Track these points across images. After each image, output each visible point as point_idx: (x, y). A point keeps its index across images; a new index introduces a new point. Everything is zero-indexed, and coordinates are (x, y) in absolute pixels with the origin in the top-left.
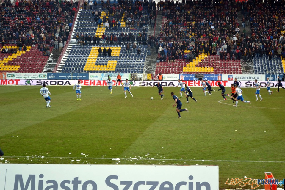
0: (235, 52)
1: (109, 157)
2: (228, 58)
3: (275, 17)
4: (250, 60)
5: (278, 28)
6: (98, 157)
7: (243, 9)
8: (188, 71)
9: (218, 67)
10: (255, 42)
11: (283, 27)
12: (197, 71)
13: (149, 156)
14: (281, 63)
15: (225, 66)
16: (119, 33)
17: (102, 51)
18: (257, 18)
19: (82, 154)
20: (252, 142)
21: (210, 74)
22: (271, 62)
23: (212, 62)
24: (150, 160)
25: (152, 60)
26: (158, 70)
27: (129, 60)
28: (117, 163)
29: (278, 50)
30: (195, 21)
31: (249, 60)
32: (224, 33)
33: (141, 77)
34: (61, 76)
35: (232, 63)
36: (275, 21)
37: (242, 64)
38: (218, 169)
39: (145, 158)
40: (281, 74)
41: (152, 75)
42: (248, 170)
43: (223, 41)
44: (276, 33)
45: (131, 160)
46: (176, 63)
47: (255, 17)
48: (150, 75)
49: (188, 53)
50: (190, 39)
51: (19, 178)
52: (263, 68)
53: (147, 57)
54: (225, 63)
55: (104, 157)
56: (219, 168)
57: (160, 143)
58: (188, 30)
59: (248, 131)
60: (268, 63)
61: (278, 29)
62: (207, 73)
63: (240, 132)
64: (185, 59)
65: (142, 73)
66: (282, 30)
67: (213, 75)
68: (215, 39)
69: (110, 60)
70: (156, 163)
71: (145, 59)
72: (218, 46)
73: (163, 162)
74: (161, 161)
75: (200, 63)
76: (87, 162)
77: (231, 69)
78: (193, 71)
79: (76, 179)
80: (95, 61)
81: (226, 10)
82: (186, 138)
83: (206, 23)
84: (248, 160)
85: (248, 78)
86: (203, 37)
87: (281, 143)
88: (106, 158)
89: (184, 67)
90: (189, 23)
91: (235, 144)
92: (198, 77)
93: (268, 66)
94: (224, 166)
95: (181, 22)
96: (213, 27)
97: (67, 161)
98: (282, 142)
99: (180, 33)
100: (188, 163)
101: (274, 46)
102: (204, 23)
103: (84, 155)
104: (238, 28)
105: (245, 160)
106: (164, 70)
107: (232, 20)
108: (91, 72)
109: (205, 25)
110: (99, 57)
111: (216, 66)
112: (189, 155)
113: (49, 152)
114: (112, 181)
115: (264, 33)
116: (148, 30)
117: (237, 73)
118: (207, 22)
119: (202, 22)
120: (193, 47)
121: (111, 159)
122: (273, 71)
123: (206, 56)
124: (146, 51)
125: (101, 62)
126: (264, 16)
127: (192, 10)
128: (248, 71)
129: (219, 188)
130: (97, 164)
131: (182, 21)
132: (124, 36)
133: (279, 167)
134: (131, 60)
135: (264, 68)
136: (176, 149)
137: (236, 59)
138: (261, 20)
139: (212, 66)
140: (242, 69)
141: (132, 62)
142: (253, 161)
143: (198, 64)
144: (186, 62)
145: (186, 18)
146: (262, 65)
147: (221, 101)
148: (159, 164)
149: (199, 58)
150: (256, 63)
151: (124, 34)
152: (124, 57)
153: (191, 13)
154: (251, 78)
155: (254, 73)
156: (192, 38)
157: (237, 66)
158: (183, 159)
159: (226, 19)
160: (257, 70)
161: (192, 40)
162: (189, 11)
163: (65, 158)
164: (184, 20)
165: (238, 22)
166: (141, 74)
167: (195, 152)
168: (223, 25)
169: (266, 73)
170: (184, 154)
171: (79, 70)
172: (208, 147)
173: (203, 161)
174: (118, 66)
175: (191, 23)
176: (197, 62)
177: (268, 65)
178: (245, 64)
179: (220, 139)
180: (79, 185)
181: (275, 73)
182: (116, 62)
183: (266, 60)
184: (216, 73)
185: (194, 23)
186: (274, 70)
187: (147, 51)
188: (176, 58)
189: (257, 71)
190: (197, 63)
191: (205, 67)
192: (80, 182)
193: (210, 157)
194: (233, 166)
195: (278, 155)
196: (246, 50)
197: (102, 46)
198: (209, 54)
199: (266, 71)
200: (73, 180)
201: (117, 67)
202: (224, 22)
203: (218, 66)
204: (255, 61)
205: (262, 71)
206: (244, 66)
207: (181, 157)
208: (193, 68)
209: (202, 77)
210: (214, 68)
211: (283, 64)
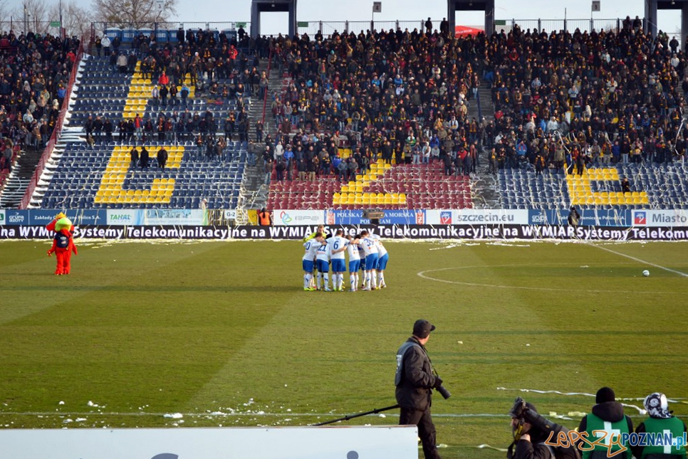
0: (457, 157)
1: (157, 411)
6: (130, 411)
8: (346, 203)
9: (417, 193)
10: (503, 134)
12: (367, 203)
13: (253, 408)
14: (564, 183)
15: (432, 191)
16: (179, 114)
17: (140, 156)
19: (91, 403)
21: (398, 209)
22: (541, 180)
23: (402, 181)
24: (255, 416)
25: (259, 178)
26: (273, 201)
27: (204, 176)
28: (176, 425)
33: (233, 218)
34: (40, 218)
35: (448, 182)
37: (472, 184)
39: (244, 411)
40: (565, 208)
45: (211, 418)
46: (318, 183)
52: (521, 195)
53: (246, 171)
54: (434, 183)
55: (145, 410)
57: (280, 375)
59: (488, 343)
60: (533, 182)
62: (390, 207)
63: (469, 348)
65: (235, 207)
67: (405, 211)
69: (157, 177)
70: (270, 422)
71: (243, 175)
72: (418, 143)
73: (287, 420)
74: (281, 418)
75: (374, 183)
76: (102, 422)
77: (448, 196)
78: (356, 203)
80: (121, 181)
84: (488, 412)
85: (488, 218)
87: (567, 371)
88: (148, 414)
89: (337, 192)
93: (534, 190)
97: (55, 422)
100: (347, 423)
103: (96, 405)
105: (481, 413)
106: (288, 201)
108: (113, 206)
110: (131, 171)
111: (410, 189)
112: (347, 402)
113: (8, 401)
116: (249, 106)
117: (462, 207)
121: (160, 414)
122: (545, 201)
123: (388, 167)
124: (244, 155)
125: (135, 181)
128: (487, 203)
130: (127, 427)
132: (191, 120)
134: (209, 176)
135: (524, 195)
136: (317, 388)
137: (459, 172)
139: (403, 190)
140: (472, 198)
141: (210, 181)
143: (369, 186)
146: (519, 188)
147: (423, 274)
148: (277, 425)
149: (372, 172)
150: (507, 182)
151: (192, 114)
152: (191, 170)
154: (495, 218)
155: (502, 205)
157: (461, 189)
158: (333, 412)
160: (509, 199)
163: (49, 415)
166: (231, 211)
169: (530, 207)
170: (337, 400)
171: (83, 202)
173: (383, 416)
174: (178, 191)
176: (368, 181)
177: (534, 186)
178: (481, 184)
181: (550, 205)
182: (171, 182)
183: (529, 176)
184: (411, 207)
186: (548, 200)
187: (247, 155)
189: (507, 200)
190: (366, 184)
191: (386, 193)
194: (453, 427)
198: (394, 162)
199: (529, 200)
201: (176, 193)
203: (417, 189)
204: (503, 179)
205: (521, 200)
206: (477, 189)
207: (330, 408)
208: (358, 196)
209: (379, 216)
210: (406, 195)
211: (568, 184)
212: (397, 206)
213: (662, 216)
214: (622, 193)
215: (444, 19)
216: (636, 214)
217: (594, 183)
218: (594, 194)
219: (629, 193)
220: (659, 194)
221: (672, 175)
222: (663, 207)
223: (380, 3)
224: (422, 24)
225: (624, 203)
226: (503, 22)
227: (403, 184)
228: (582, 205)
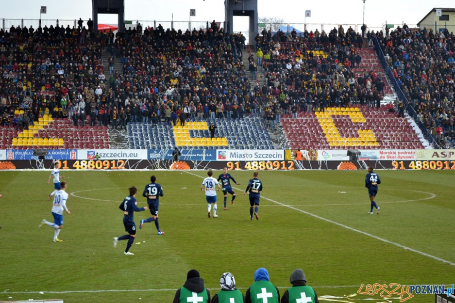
0: (98, 113)
2: (86, 123)
3: (161, 58)
4: (123, 127)
5: (166, 76)
7: (109, 43)
8: (21, 145)
9: (71, 138)
10: (131, 98)
12: (37, 145)
14: (172, 131)
15: (82, 136)
18: (133, 59)
20: (123, 260)
21: (58, 149)
22: (156, 130)
23: (61, 129)
29: (166, 110)
30: (33, 62)
31: (121, 127)
32: (79, 82)
35: (93, 131)
36: (162, 64)
37: (109, 132)
40: (172, 149)
43: (79, 96)
44: (163, 83)
46: (1, 131)
47: (129, 57)
49: (21, 115)
50: (23, 93)
52: (143, 139)
54: (83, 131)
58: (20, 78)
60: (151, 131)
61: (167, 76)
62: (52, 148)
63: (103, 244)
64: (16, 124)
66: (172, 79)
67: (63, 150)
68: (66, 92)
72: (71, 104)
75: (41, 131)
77: (92, 140)
78: (29, 144)
81: (82, 45)
82: (14, 257)
83: (49, 66)
84: (115, 288)
85: (120, 155)
86: (46, 89)
87: (169, 259)
89: (15, 137)
90: (23, 65)
91: (94, 263)
92: (38, 154)
93: (152, 136)
94: (75, 300)
95: (8, 64)
96: (61, 72)
98: (170, 257)
99: (8, 82)
100: (16, 298)
101: (160, 104)
102: (46, 66)
104: (103, 75)
105: (110, 289)
107: (92, 61)
109: (49, 68)
111: (67, 135)
112: (17, 283)
115: (144, 83)
117: (103, 148)
118: (53, 63)
119: (43, 64)
120: (29, 106)
123: (51, 120)
126: (145, 56)
127: (27, 45)
128: (119, 145)
131: (10, 62)
133: (164, 298)
137: (100, 124)
138: (139, 61)
139: (61, 136)
140: (109, 141)
142: (123, 291)
143: (37, 133)
144: (17, 129)
145: (18, 57)
146: (141, 135)
147: (74, 194)
149: (40, 124)
150: (133, 131)
153: (24, 49)
154: (125, 155)
155: (130, 147)
156: (27, 90)
157: (102, 135)
158: (7, 291)
159: (83, 59)
160: (135, 142)
161: (28, 94)
162: (22, 45)
164: (14, 60)
165: (102, 65)
167: (28, 280)
168: (77, 69)
169: (148, 148)
170: (10, 283)
172: (50, 270)
173: (42, 293)
175: (25, 66)
176: (37, 130)
177: (151, 133)
178: (115, 132)
179: (71, 256)
181: (162, 146)
183: (148, 127)
184: (67, 147)
185: (30, 65)
186: (160, 143)
189: (133, 143)
191: (50, 138)
193: (54, 286)
194: (91, 299)
195: (162, 279)
196: (116, 110)
199: (148, 143)
202: (79, 64)
203: (72, 135)
204: (130, 128)
205: (142, 143)
206: (112, 136)
207: (5, 288)
208: (29, 140)
209: (45, 153)
210: (64, 139)
211: (174, 132)
212: (57, 147)
213: (236, 154)
214: (210, 138)
215: (90, 19)
216: (219, 152)
217: (191, 132)
218: (192, 140)
219: (215, 138)
220: (234, 139)
221: (243, 126)
222: (237, 148)
223: (45, 7)
224: (75, 22)
225: (211, 145)
226: (130, 22)
227: (61, 132)
228: (183, 147)
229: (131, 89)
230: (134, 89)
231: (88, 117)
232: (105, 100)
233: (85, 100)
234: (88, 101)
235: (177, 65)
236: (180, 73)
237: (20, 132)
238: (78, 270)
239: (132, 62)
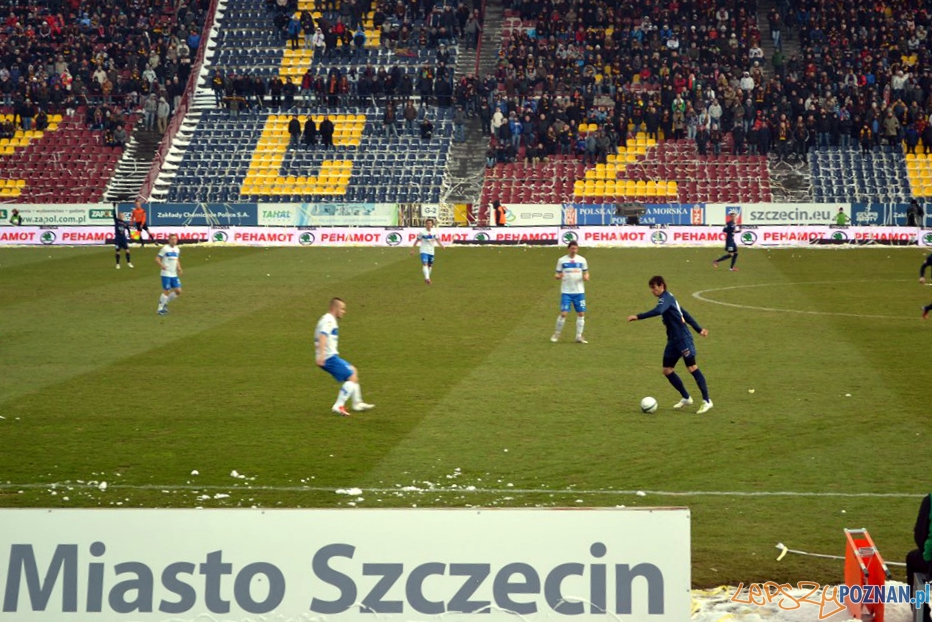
0: (749, 128)
1: (327, 486)
2: (724, 150)
3: (882, 11)
4: (800, 157)
5: (891, 48)
6: (287, 485)
8: (592, 194)
9: (692, 180)
10: (817, 96)
11: (910, 42)
12: (623, 195)
13: (459, 481)
14: (903, 165)
15: (714, 177)
16: (358, 69)
17: (303, 129)
18: (822, 13)
19: (235, 473)
20: (805, 431)
21: (665, 202)
22: (869, 162)
23: (672, 163)
24: (462, 493)
25: (471, 159)
26: (489, 191)
27: (393, 157)
28: (353, 504)
30: (616, 25)
31: (797, 157)
32: (710, 65)
33: (434, 215)
34: (166, 215)
35: (737, 165)
36: (884, 24)
37: (771, 168)
38: (688, 521)
39: (448, 485)
40: (903, 202)
41: (469, 207)
42: (789, 524)
43: (709, 93)
44: (884, 64)
45: (401, 495)
46: (552, 166)
47: (814, 9)
48: (464, 208)
49: (591, 133)
50: (596, 87)
51: (22, 555)
52: (841, 183)
53: (452, 149)
54: (717, 166)
55: (310, 483)
56: (693, 518)
57: (498, 435)
58: (591, 58)
59: (791, 392)
60: (859, 164)
61: (894, 50)
62: (655, 201)
63: (764, 398)
64: (582, 152)
65: (436, 200)
66: (905, 55)
67: (675, 206)
68: (683, 86)
69: (328, 158)
70: (483, 501)
71: (447, 155)
72: (692, 110)
73: (508, 498)
74: (500, 496)
75: (631, 166)
76: (251, 500)
77: (736, 184)
78: (607, 194)
79: (215, 557)
80: (277, 163)
82: (583, 420)
83: (649, 31)
84: (791, 489)
85: (793, 216)
86: (642, 80)
87: (903, 432)
88: (314, 488)
89: (579, 179)
90: (593, 30)
91: (746, 438)
92: (627, 213)
93: (860, 176)
94: (709, 511)
95: (566, 29)
96: (674, 44)
97: (185, 499)
98: (905, 428)
99: (565, 66)
100: (591, 503)
101: (879, 107)
102: (643, 32)
103: (243, 477)
104: (759, 49)
105: (781, 490)
106: (510, 192)
107: (737, 20)
108: (266, 199)
109: (647, 37)
110: (292, 150)
111: (684, 175)
112: (592, 473)
113: (122, 470)
114: (336, 563)
115: (844, 65)
116: (456, 58)
117: (757, 200)
118: (656, 27)
119: (636, 28)
120: (608, 112)
121: (331, 489)
122: (875, 191)
123: (652, 143)
124: (448, 126)
125: (298, 164)
126: (847, 7)
128: (792, 194)
129: (693, 583)
130: (285, 506)
131: (569, 24)
132: (375, 79)
133: (892, 511)
134: (400, 157)
135: (844, 183)
136: (550, 454)
137: (753, 150)
138: (834, 19)
139: (673, 177)
140: (771, 187)
141: (401, 163)
142: (807, 494)
143: (624, 170)
144: (583, 162)
145: (584, 15)
146: (838, 173)
147: (701, 295)
148: (493, 506)
149: (629, 151)
150: (821, 164)
151: (377, 69)
152: (375, 148)
154: (804, 215)
155: (814, 198)
156: (604, 81)
157: (756, 174)
158: (572, 488)
159: (718, 17)
160: (824, 188)
161: (605, 91)
163: (178, 490)
164: (577, 21)
165: (757, 27)
166: (431, 206)
167: (614, 466)
168: (706, 38)
169: (853, 200)
170: (577, 472)
171: (225, 194)
172: (657, 448)
173: (641, 493)
174: (356, 179)
175: (599, 33)
176: (623, 163)
177: (859, 171)
178: (782, 167)
180: (224, 578)
181: (881, 197)
182: (347, 165)
183: (852, 156)
184: (684, 200)
185: (609, 32)
186: (879, 189)
187: (454, 127)
188: (551, 150)
189: (821, 191)
190: (621, 168)
191: (649, 180)
192: (228, 569)
193: (665, 480)
194: (742, 509)
195: (889, 473)
196: (785, 121)
197: (302, 112)
198: (661, 136)
199: (852, 191)
200: (205, 561)
201: (353, 181)
202: (710, 27)
203: (693, 175)
204: (815, 159)
205: (841, 190)
206: (778, 175)
207: (568, 481)
208: (609, 185)
209: (639, 212)
210: (677, 183)
211: (908, 167)
212: (664, 198)
227: (673, 167)
228: (928, 197)
229: (818, 78)
230: (823, 77)
231: (727, 138)
232: (764, 100)
233: (722, 102)
234: (728, 103)
235: (917, 24)
236: (922, 42)
237: (589, 168)
238: (713, 449)
239: (820, 20)
